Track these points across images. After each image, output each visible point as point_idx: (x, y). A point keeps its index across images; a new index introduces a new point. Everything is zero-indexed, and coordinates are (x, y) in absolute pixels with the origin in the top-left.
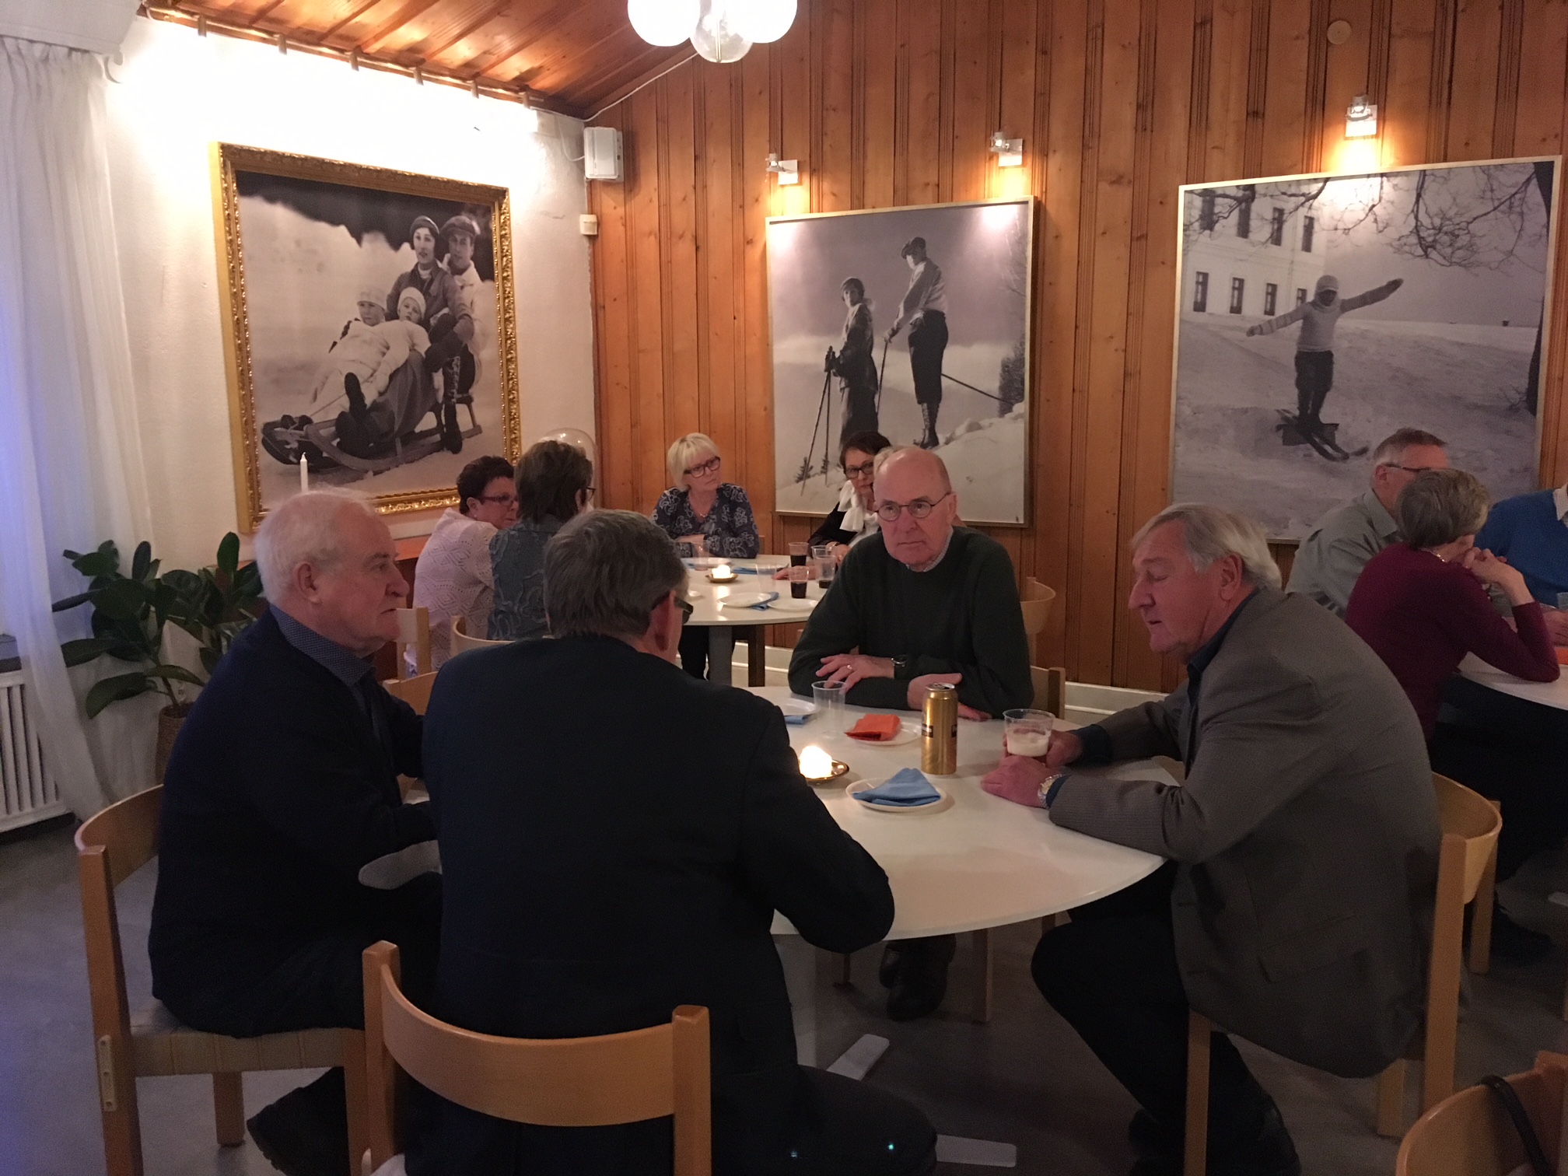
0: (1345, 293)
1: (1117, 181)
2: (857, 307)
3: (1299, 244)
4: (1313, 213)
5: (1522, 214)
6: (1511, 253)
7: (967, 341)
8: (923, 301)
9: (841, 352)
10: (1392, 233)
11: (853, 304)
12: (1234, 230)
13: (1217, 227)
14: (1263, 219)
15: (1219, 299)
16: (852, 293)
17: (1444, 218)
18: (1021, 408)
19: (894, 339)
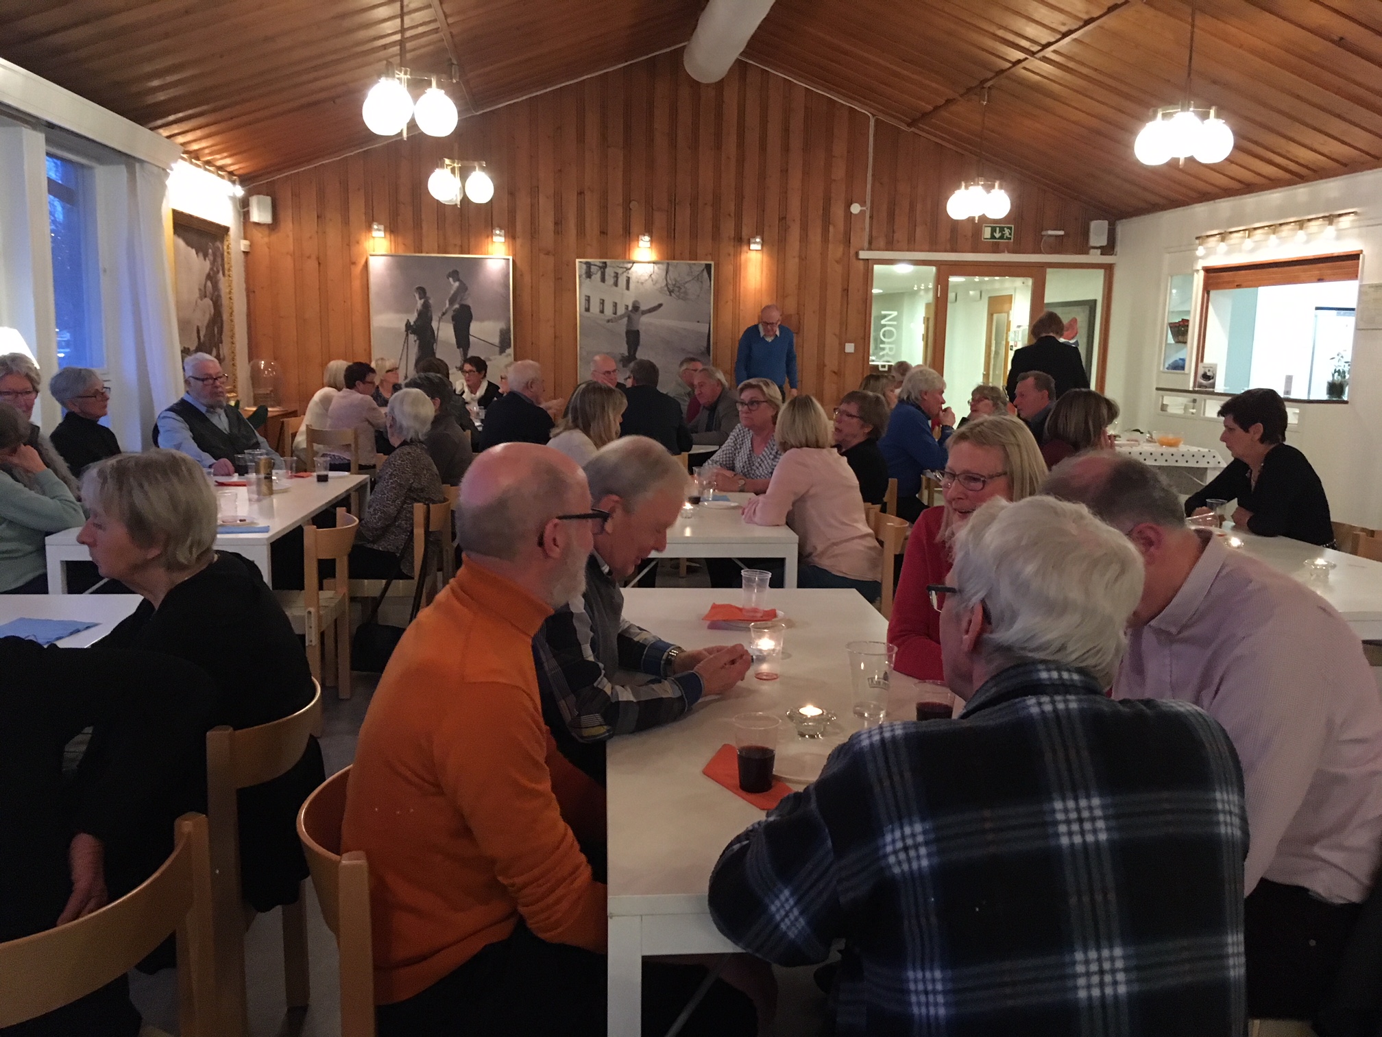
0: (643, 307)
1: (548, 253)
2: (423, 300)
3: (625, 287)
4: (629, 275)
5: (702, 282)
6: (699, 296)
7: (482, 320)
8: (458, 300)
9: (415, 322)
10: (658, 286)
11: (420, 299)
12: (599, 279)
13: (593, 277)
14: (610, 275)
15: (595, 308)
16: (420, 294)
17: (676, 281)
18: (510, 351)
19: (443, 317)
